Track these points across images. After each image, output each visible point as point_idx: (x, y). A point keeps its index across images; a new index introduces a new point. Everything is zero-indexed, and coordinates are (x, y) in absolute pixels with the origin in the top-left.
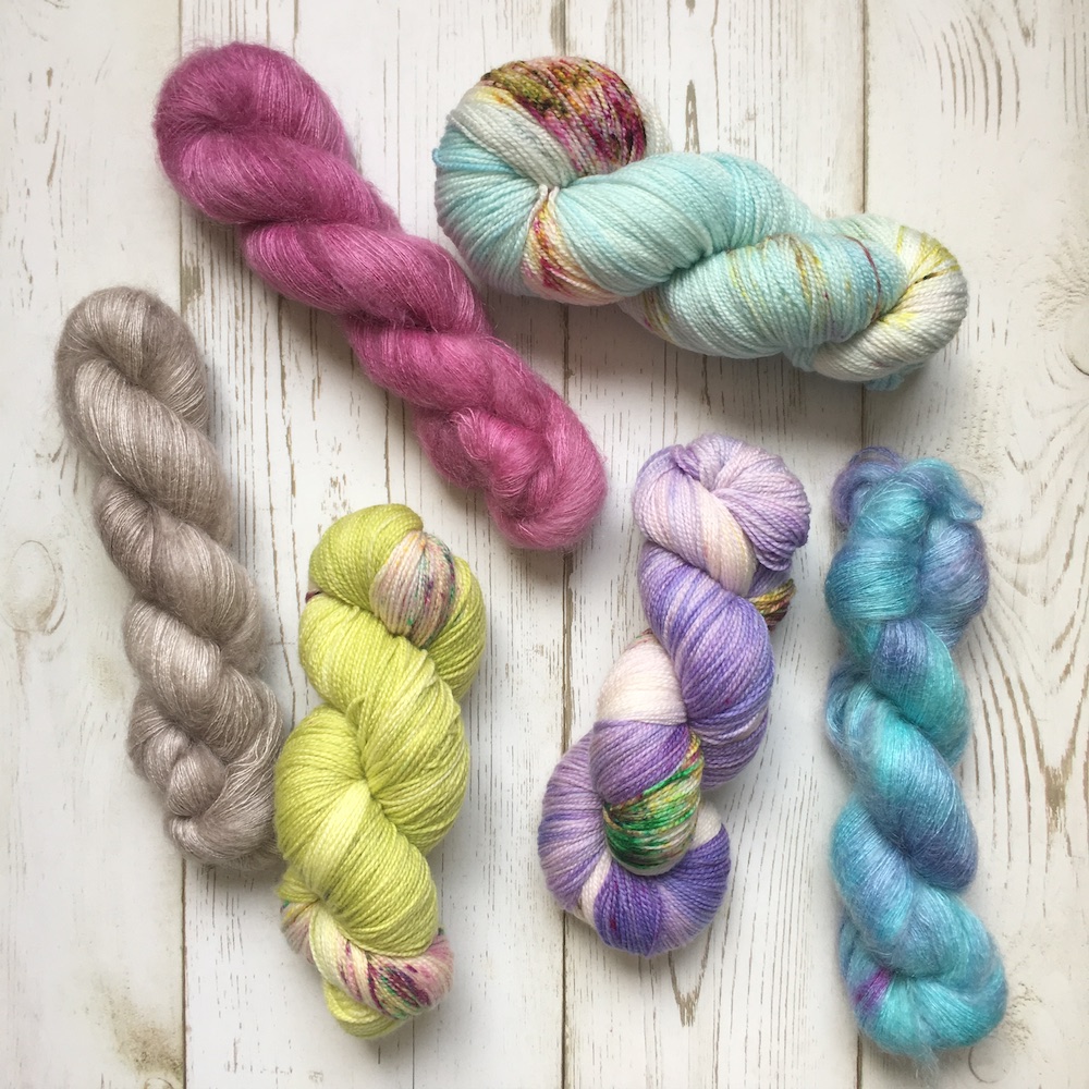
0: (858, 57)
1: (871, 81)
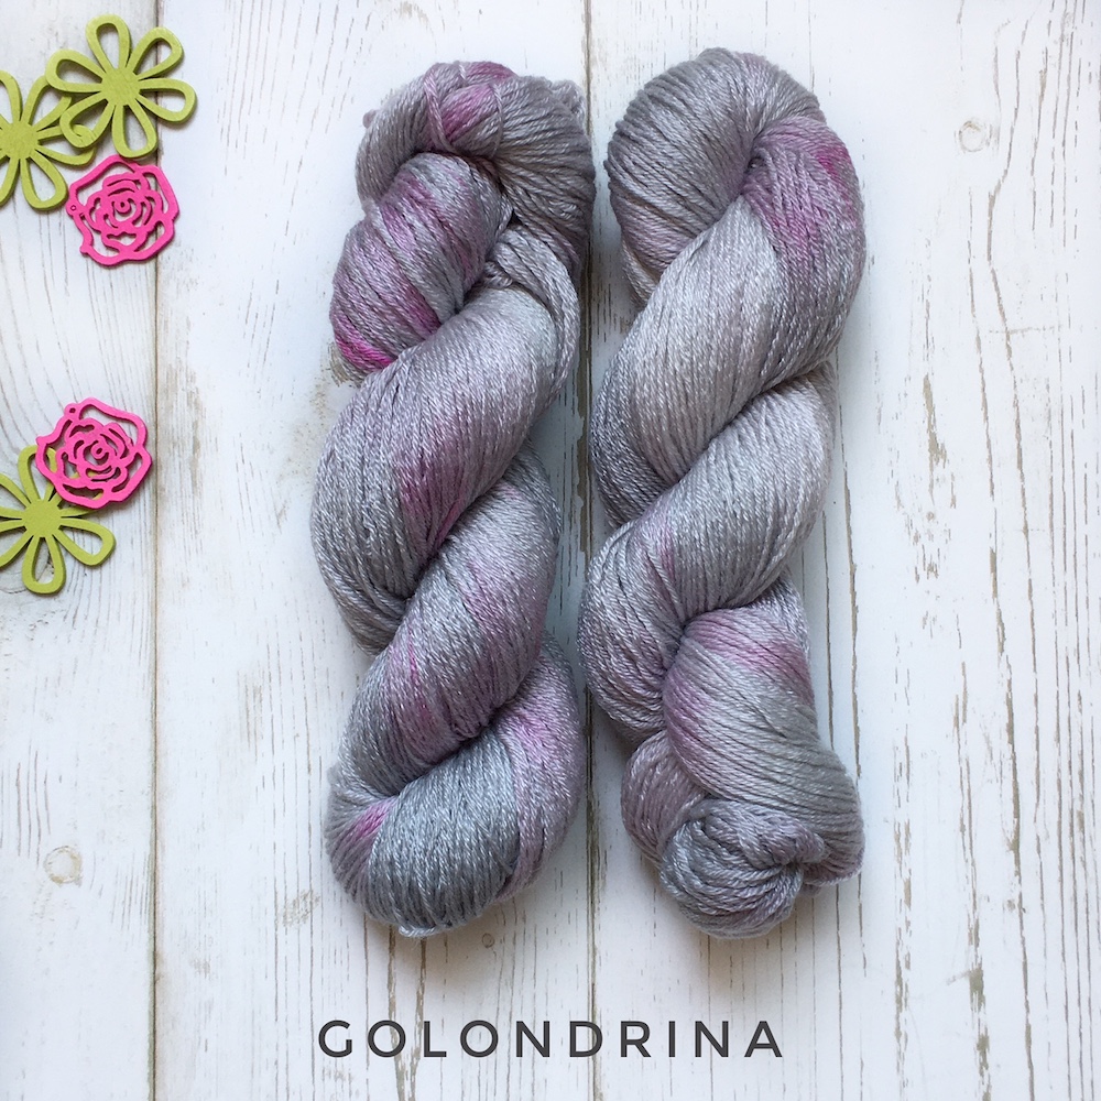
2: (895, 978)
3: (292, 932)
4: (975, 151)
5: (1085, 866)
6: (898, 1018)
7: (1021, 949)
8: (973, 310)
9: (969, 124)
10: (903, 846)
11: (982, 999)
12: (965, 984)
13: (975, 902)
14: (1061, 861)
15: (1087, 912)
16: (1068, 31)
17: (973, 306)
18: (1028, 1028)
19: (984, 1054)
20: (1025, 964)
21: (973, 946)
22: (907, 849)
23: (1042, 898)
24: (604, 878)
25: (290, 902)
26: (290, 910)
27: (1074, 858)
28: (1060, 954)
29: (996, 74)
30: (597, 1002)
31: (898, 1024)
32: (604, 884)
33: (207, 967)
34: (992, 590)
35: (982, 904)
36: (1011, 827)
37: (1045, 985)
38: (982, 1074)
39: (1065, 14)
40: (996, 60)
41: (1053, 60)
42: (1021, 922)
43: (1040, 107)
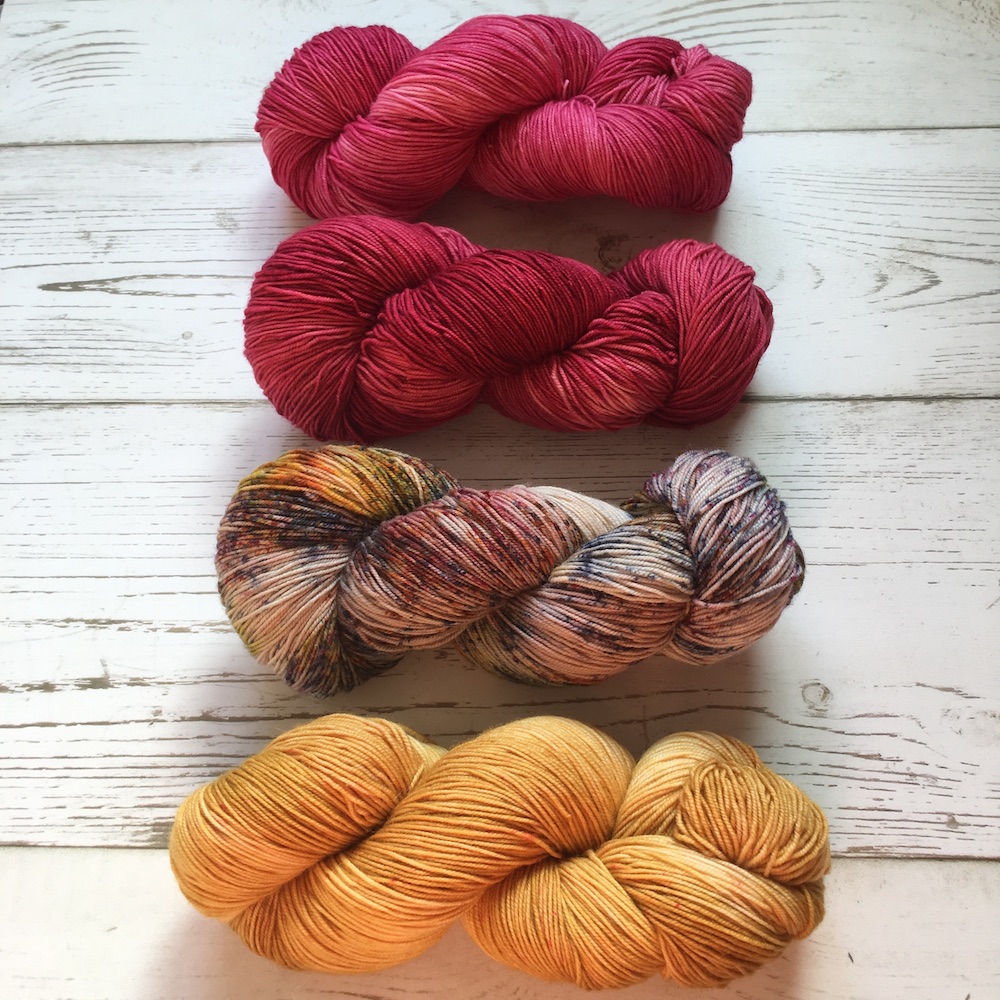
0: (48, 151)
1: (73, 140)
2: (113, 619)
3: (211, 218)
4: (803, 696)
5: (182, 776)
6: (82, 620)
7: (120, 721)
8: (663, 692)
9: (827, 691)
10: (217, 627)
11: (84, 687)
12: (98, 674)
13: (164, 683)
14: (189, 756)
15: (142, 777)
16: (920, 780)
17: (666, 692)
18: (54, 725)
19: (40, 688)
20: (107, 723)
21: (128, 681)
22: (214, 631)
23: (159, 739)
24: (222, 411)
25: (233, 217)
26: (227, 217)
27: (189, 767)
28: (111, 753)
29: (874, 716)
30: (131, 406)
31: (76, 621)
32: (218, 411)
33: (197, 170)
34: (422, 703)
35: (162, 689)
36: (222, 714)
37: (87, 740)
38: (24, 686)
39: (935, 779)
40: (886, 716)
41: (892, 766)
42: (143, 721)
43: (847, 754)
